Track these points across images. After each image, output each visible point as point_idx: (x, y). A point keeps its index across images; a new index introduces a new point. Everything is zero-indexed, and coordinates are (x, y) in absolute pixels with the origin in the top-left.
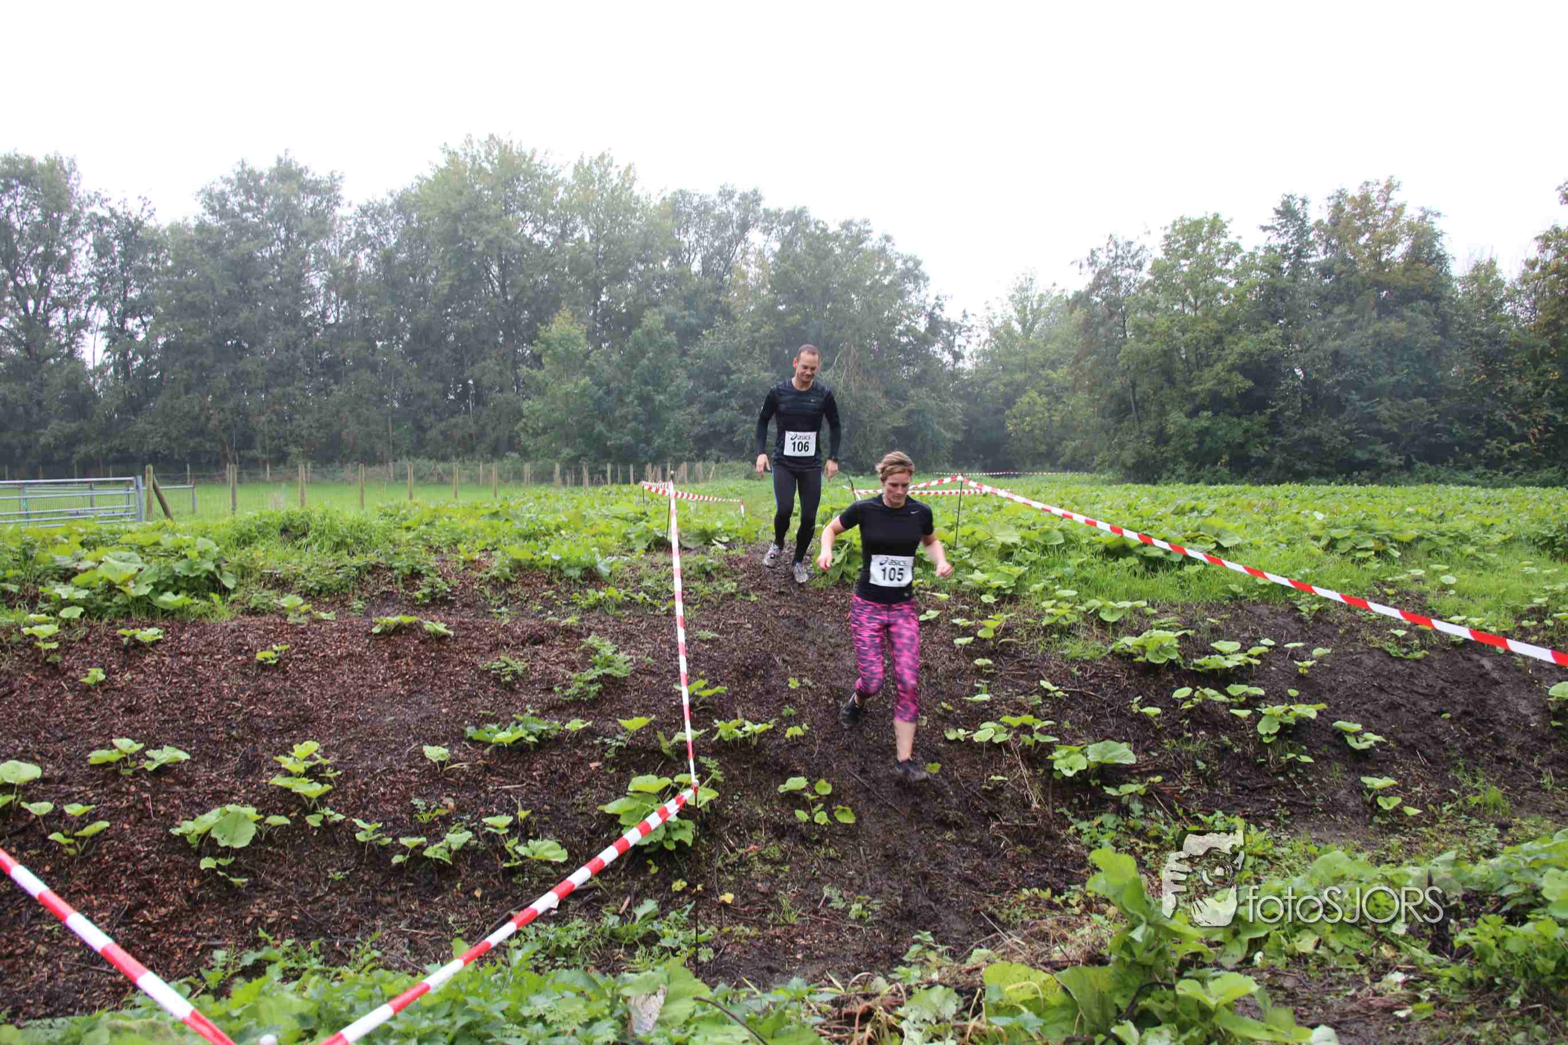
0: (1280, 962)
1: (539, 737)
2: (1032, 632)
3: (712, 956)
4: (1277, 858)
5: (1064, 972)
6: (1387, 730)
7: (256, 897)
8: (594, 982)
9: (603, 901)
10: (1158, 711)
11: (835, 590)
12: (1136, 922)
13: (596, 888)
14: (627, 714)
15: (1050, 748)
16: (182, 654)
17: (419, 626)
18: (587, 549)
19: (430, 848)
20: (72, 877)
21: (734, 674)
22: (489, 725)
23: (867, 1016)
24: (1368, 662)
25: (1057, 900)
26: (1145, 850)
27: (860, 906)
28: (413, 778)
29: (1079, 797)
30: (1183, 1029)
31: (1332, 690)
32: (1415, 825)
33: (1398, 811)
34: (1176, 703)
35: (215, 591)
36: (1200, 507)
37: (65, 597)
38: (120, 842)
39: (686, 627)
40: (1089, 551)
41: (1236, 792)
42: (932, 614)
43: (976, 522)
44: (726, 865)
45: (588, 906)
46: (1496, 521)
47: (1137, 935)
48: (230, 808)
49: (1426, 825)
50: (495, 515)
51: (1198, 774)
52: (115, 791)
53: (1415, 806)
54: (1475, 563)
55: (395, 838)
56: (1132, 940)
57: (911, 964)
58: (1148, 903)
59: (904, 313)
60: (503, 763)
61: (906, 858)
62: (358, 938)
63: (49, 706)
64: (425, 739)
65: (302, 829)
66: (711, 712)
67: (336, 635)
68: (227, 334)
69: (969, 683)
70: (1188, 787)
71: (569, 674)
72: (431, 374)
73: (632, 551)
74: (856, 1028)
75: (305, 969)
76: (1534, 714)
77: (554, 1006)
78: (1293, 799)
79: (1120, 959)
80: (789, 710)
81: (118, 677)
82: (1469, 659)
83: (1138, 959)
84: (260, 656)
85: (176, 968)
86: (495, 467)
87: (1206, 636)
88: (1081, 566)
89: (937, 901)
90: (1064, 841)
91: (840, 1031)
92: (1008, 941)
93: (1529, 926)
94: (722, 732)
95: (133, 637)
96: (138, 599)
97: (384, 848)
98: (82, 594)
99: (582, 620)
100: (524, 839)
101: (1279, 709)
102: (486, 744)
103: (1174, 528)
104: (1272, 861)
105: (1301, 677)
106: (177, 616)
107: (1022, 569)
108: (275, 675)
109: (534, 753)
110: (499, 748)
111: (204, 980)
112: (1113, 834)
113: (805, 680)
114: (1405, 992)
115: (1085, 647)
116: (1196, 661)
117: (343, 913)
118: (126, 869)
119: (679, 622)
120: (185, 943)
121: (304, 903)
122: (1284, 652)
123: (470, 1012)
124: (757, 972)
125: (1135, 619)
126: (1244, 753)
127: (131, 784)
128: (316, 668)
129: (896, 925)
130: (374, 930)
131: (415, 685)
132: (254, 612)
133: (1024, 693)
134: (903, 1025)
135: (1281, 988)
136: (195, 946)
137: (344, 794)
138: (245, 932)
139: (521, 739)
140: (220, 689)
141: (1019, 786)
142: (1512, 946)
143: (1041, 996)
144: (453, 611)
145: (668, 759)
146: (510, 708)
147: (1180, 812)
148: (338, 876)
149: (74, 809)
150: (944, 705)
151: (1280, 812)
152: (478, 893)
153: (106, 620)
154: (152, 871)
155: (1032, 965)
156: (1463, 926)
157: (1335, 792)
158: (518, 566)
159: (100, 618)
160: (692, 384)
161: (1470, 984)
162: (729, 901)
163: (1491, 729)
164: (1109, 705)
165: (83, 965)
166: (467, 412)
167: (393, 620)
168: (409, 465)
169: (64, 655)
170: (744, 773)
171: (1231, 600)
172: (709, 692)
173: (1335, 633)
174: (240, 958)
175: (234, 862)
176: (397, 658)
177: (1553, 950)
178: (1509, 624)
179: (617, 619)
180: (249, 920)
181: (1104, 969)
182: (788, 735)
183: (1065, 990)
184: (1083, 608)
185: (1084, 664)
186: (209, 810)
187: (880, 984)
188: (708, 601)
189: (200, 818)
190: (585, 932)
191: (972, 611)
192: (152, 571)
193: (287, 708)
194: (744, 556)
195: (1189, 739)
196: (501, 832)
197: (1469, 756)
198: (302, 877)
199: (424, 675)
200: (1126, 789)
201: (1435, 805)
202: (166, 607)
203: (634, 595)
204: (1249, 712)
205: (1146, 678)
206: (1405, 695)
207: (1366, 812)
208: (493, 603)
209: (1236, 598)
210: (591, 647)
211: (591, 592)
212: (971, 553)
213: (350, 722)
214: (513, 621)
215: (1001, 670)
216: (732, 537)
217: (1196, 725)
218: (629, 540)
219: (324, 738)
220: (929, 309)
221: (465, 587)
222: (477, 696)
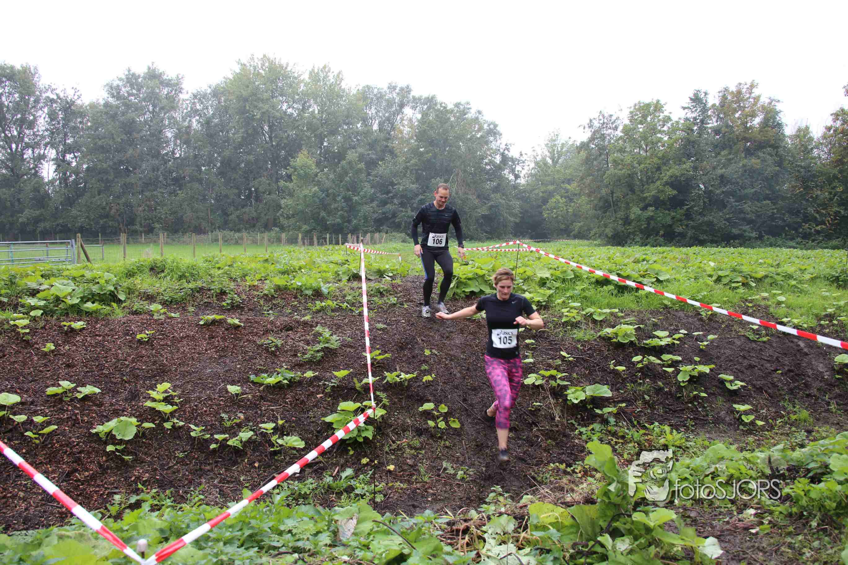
0: (688, 504)
1: (290, 381)
2: (556, 325)
3: (383, 499)
4: (688, 448)
5: (572, 508)
6: (747, 379)
7: (137, 467)
8: (319, 512)
9: (324, 469)
10: (624, 368)
11: (450, 303)
12: (610, 480)
13: (321, 462)
14: (338, 369)
15: (566, 388)
16: (97, 335)
17: (225, 321)
18: (316, 279)
19: (231, 440)
20: (37, 455)
21: (395, 347)
22: (263, 374)
23: (466, 531)
24: (738, 343)
25: (569, 469)
26: (616, 443)
27: (462, 472)
28: (221, 403)
29: (581, 415)
30: (636, 538)
31: (718, 358)
32: (763, 431)
33: (752, 423)
34: (634, 364)
35: (114, 302)
36: (647, 258)
37: (33, 304)
38: (63, 436)
39: (369, 322)
40: (587, 282)
41: (666, 412)
43: (527, 266)
44: (390, 450)
45: (316, 471)
46: (807, 267)
47: (612, 488)
48: (122, 418)
49: (768, 431)
50: (266, 261)
51: (646, 402)
52: (60, 409)
53: (761, 420)
54: (796, 290)
55: (212, 435)
56: (609, 490)
57: (490, 503)
58: (618, 471)
59: (488, 153)
60: (270, 394)
61: (488, 447)
62: (192, 489)
63: (25, 363)
64: (228, 381)
65: (162, 430)
66: (382, 367)
67: (180, 325)
68: (121, 162)
70: (640, 409)
71: (306, 347)
72: (232, 185)
73: (340, 280)
74: (460, 537)
75: (163, 505)
76: (827, 371)
77: (297, 525)
78: (697, 416)
79: (603, 501)
80: (425, 367)
81: (62, 348)
82: (792, 342)
83: (612, 501)
84: (139, 337)
85: (94, 504)
86: (266, 235)
87: (650, 328)
88: (583, 290)
89: (504, 470)
90: (573, 438)
91: (451, 539)
92: (542, 491)
93: (822, 485)
94: (389, 379)
95: (70, 326)
96: (73, 306)
97: (206, 440)
98: (42, 303)
99: (313, 318)
100: (282, 436)
101: (689, 368)
102: (261, 384)
103: (633, 270)
104: (684, 449)
105: (701, 350)
106: (94, 315)
107: (551, 292)
108: (147, 347)
109: (287, 389)
110: (268, 387)
111: (109, 511)
112: (600, 434)
113: (434, 351)
114: (756, 519)
115: (585, 333)
116: (645, 342)
117: (184, 475)
118: (67, 451)
119: (365, 319)
120: (98, 491)
121: (163, 469)
122: (692, 337)
123: (252, 528)
124: (407, 508)
125: (612, 319)
126: (670, 391)
127: (69, 405)
128: (169, 343)
129: (482, 482)
130: (201, 484)
131: (222, 352)
132: (136, 313)
133: (552, 358)
134: (486, 536)
135: (689, 517)
136: (104, 493)
137: (184, 411)
138: (131, 485)
139: (280, 382)
140: (117, 355)
141: (549, 408)
142: (813, 495)
143: (560, 520)
144: (243, 313)
145: (359, 393)
146: (274, 365)
147: (635, 423)
148: (181, 455)
149: (38, 419)
151: (690, 423)
152: (256, 465)
153: (55, 317)
154: (80, 452)
155: (555, 504)
156: (787, 484)
157: (719, 413)
158: (278, 289)
159: (52, 316)
160: (373, 191)
161: (790, 515)
162: (392, 469)
163: (803, 379)
164: (598, 365)
165: (43, 502)
166: (251, 205)
167: (211, 317)
168: (220, 234)
169: (32, 336)
170: (400, 400)
171: (664, 309)
172: (381, 357)
173: (720, 327)
174: (128, 499)
175: (125, 448)
176: (213, 338)
177: (835, 497)
178: (813, 323)
179: (331, 317)
180: (133, 479)
181: (593, 506)
182: (424, 380)
183: (573, 517)
184: (584, 313)
185: (584, 343)
186: (112, 419)
187: (473, 514)
188: (381, 308)
189: (107, 424)
190: (314, 486)
192: (80, 291)
193: (154, 365)
194: (400, 283)
195: (641, 383)
196: (269, 432)
197: (791, 394)
198: (162, 456)
199: (227, 347)
200: (607, 410)
201: (772, 420)
202: (88, 310)
203: (341, 304)
204: (673, 369)
205: (618, 351)
206: (757, 361)
207: (735, 423)
208: (265, 308)
209: (667, 308)
210: (318, 332)
211: (318, 302)
212: (524, 283)
213: (187, 372)
214: (276, 318)
215: (539, 346)
216: (395, 273)
217: (644, 376)
218: (339, 275)
219: (173, 381)
220: (502, 151)
221: (250, 300)
222: (256, 358)
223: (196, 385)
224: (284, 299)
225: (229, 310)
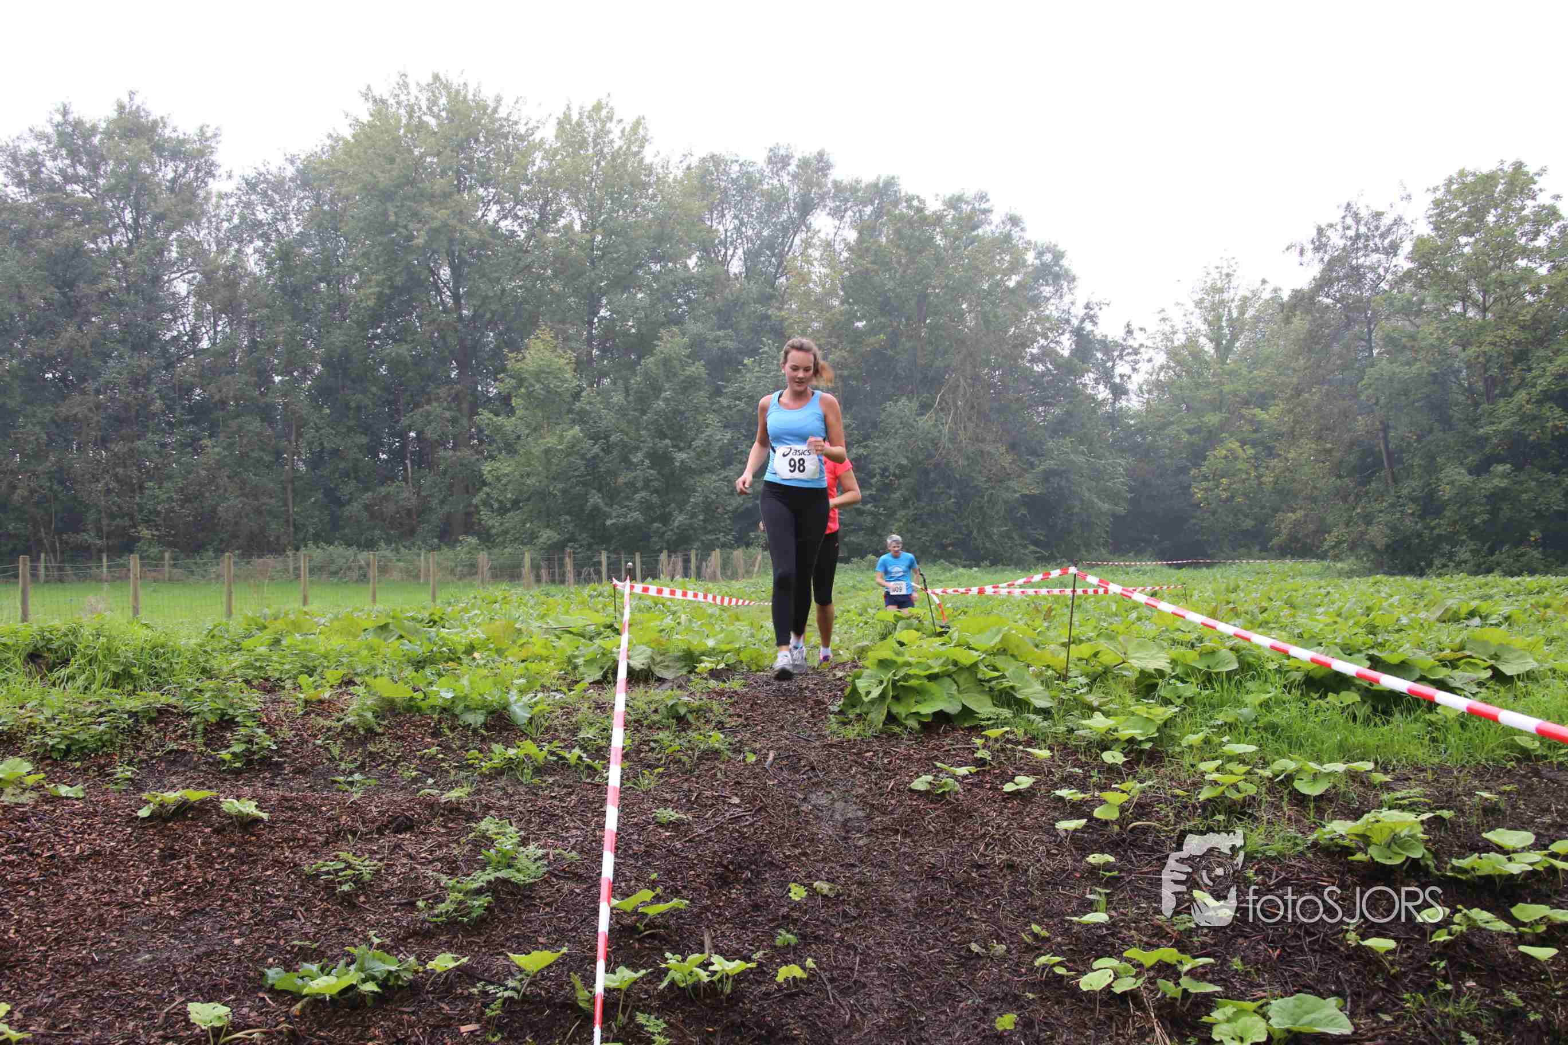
1: (383, 984)
2: (1183, 810)
10: (1391, 944)
11: (876, 745)
14: (526, 945)
15: (1207, 1003)
17: (216, 805)
18: (504, 682)
21: (704, 878)
22: (307, 966)
34: (1423, 931)
36: (1484, 607)
40: (1279, 680)
42: (1024, 782)
43: (1111, 637)
50: (384, 628)
60: (321, 1027)
64: (198, 990)
66: (661, 938)
67: (78, 821)
69: (1077, 893)
71: (444, 879)
73: (575, 683)
80: (785, 937)
87: (1474, 820)
88: (1265, 705)
94: (678, 976)
99: (479, 792)
102: (296, 997)
103: (1420, 646)
107: (1171, 711)
109: (373, 1009)
110: (317, 1002)
113: (815, 888)
115: (1269, 836)
116: (1455, 862)
119: (611, 797)
125: (1354, 791)
128: (35, 876)
131: (196, 900)
139: (352, 987)
144: (278, 781)
145: (586, 1019)
146: (345, 935)
150: (1036, 928)
158: (388, 709)
164: (1308, 933)
167: (171, 796)
171: (1519, 761)
172: (662, 907)
176: (173, 857)
179: (531, 790)
182: (780, 979)
184: (1267, 773)
185: (1266, 864)
188: (679, 761)
191: (1087, 777)
195: (1447, 994)
199: (213, 884)
203: (563, 753)
204: (1552, 952)
208: (343, 766)
209: (1529, 758)
210: (484, 836)
211: (497, 748)
212: (1090, 686)
213: (77, 964)
214: (369, 795)
215: (1130, 872)
216: (731, 662)
217: (1459, 969)
218: (575, 667)
219: (24, 994)
220: (1075, 322)
221: (303, 742)
222: (293, 917)
223: (97, 1002)
224: (402, 738)
225: (237, 773)
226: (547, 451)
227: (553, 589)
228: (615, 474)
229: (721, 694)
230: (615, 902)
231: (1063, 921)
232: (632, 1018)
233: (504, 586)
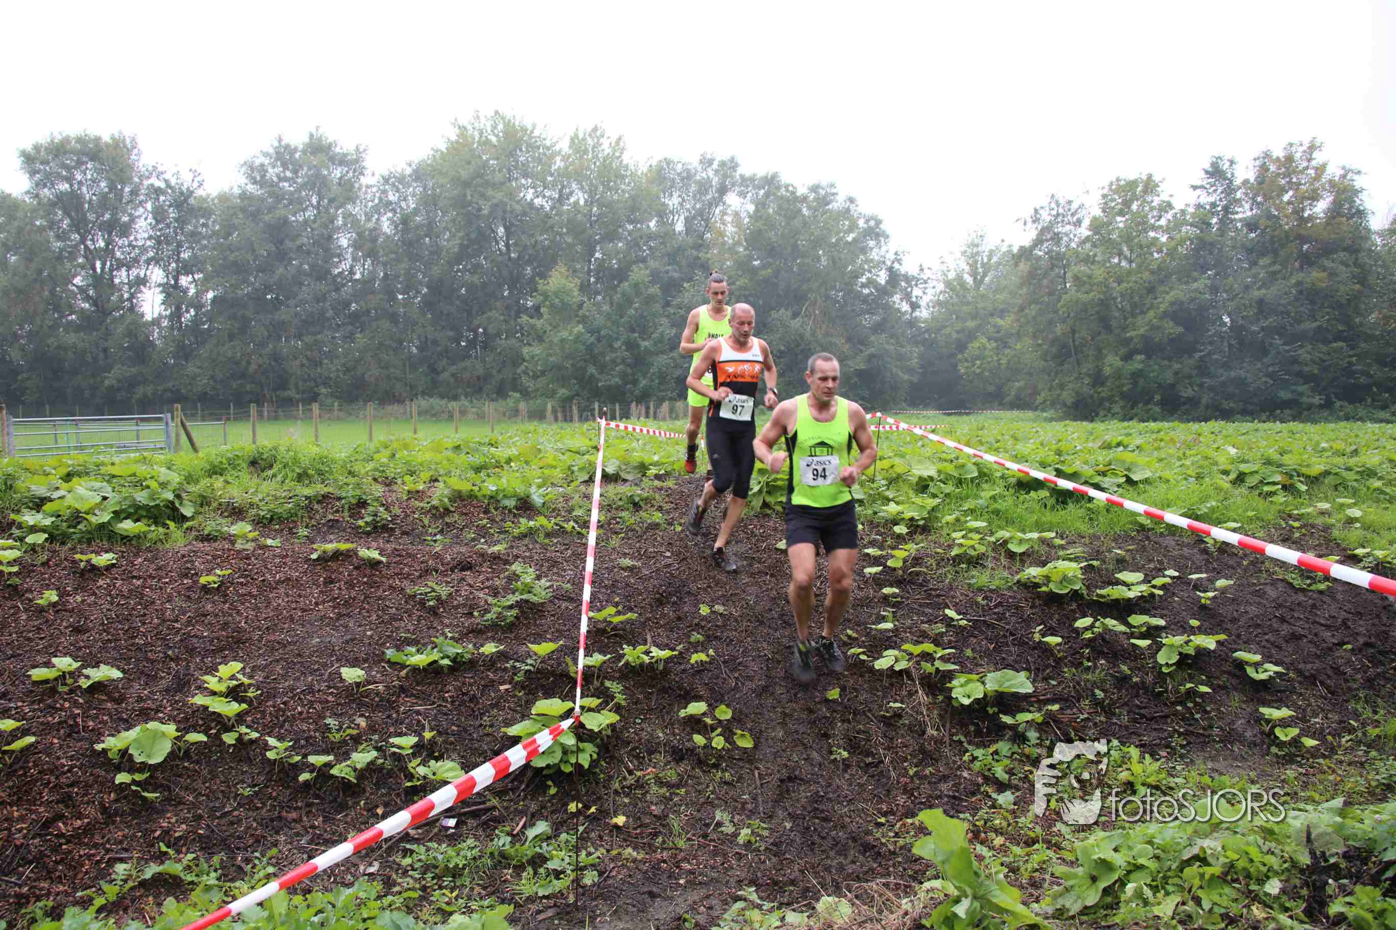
1: (454, 660)
2: (941, 561)
3: (596, 880)
4: (1171, 789)
6: (1288, 660)
7: (168, 811)
9: (499, 821)
10: (1059, 640)
11: (755, 522)
13: (494, 808)
14: (539, 638)
15: (949, 676)
16: (134, 577)
17: (356, 552)
18: (528, 481)
19: (338, 766)
21: (648, 601)
22: (409, 648)
24: (1272, 593)
27: (749, 831)
28: (330, 698)
29: (976, 725)
31: (1234, 620)
32: (1314, 756)
33: (1295, 742)
34: (1077, 631)
35: (174, 520)
36: (1126, 440)
37: (31, 523)
38: (48, 755)
40: (1002, 483)
41: (1134, 721)
43: (902, 456)
44: (623, 787)
45: (485, 825)
47: (961, 909)
48: (153, 725)
49: (1324, 757)
50: (457, 448)
51: (1097, 703)
52: (50, 707)
53: (1312, 737)
54: (1382, 496)
55: (305, 756)
59: (866, 267)
60: (418, 684)
62: (257, 854)
63: (4, 625)
64: (347, 660)
65: (219, 746)
66: (621, 637)
67: (277, 560)
69: (875, 611)
70: (1086, 716)
71: (490, 600)
78: (1191, 729)
80: (696, 637)
81: (70, 599)
84: (203, 580)
85: (82, 879)
87: (1111, 567)
88: (993, 498)
90: (959, 768)
94: (630, 659)
95: (88, 561)
96: (102, 526)
97: (294, 766)
98: (48, 522)
99: (512, 547)
100: (427, 760)
101: (1179, 640)
102: (403, 666)
103: (1086, 463)
104: (1164, 791)
105: (1203, 607)
106: (134, 542)
107: (937, 501)
108: (216, 598)
109: (448, 675)
110: (415, 670)
112: (1007, 762)
113: (715, 607)
115: (992, 576)
116: (1098, 591)
117: (248, 828)
118: (49, 782)
119: (590, 552)
120: (93, 855)
121: (212, 816)
122: (1189, 584)
124: (639, 897)
125: (1043, 549)
126: (1143, 682)
127: (65, 700)
128: (255, 591)
130: (276, 846)
131: (345, 608)
132: (208, 538)
133: (929, 622)
136: (102, 858)
137: (263, 712)
139: (435, 662)
140: (163, 611)
141: (917, 712)
144: (392, 539)
146: (431, 631)
148: (247, 792)
149: (8, 725)
150: (849, 632)
151: (1176, 741)
152: (380, 811)
153: (68, 545)
154: (72, 785)
157: (1233, 722)
158: (458, 497)
159: (63, 543)
160: (674, 331)
162: (621, 824)
163: (1393, 661)
164: (1012, 634)
167: (330, 547)
169: (24, 578)
170: (648, 696)
171: (1138, 531)
172: (621, 618)
173: (1239, 564)
174: (142, 871)
175: (151, 776)
176: (332, 582)
179: (545, 547)
180: (158, 833)
182: (692, 661)
184: (993, 539)
185: (988, 593)
186: (135, 726)
188: (634, 530)
189: (124, 734)
190: (475, 852)
191: (885, 541)
192: (115, 500)
193: (223, 629)
194: (674, 487)
195: (1089, 667)
196: (404, 752)
197: (1371, 687)
198: (213, 792)
199: (354, 599)
200: (1024, 717)
201: (1334, 736)
202: (125, 534)
203: (563, 524)
204: (1149, 642)
205: (1049, 608)
206: (1307, 626)
207: (1263, 742)
208: (430, 530)
209: (1144, 530)
210: (514, 574)
211: (523, 521)
212: (888, 486)
213: (279, 643)
214: (445, 549)
215: (908, 598)
216: (669, 469)
217: (1097, 653)
218: (573, 472)
219: (251, 658)
220: (889, 263)
221: (407, 516)
222: (401, 619)
223: (290, 665)
224: (466, 514)
226: (562, 340)
227: (565, 425)
228: (603, 354)
229: (661, 489)
230: (591, 614)
231: (866, 628)
232: (602, 684)
233: (535, 423)
